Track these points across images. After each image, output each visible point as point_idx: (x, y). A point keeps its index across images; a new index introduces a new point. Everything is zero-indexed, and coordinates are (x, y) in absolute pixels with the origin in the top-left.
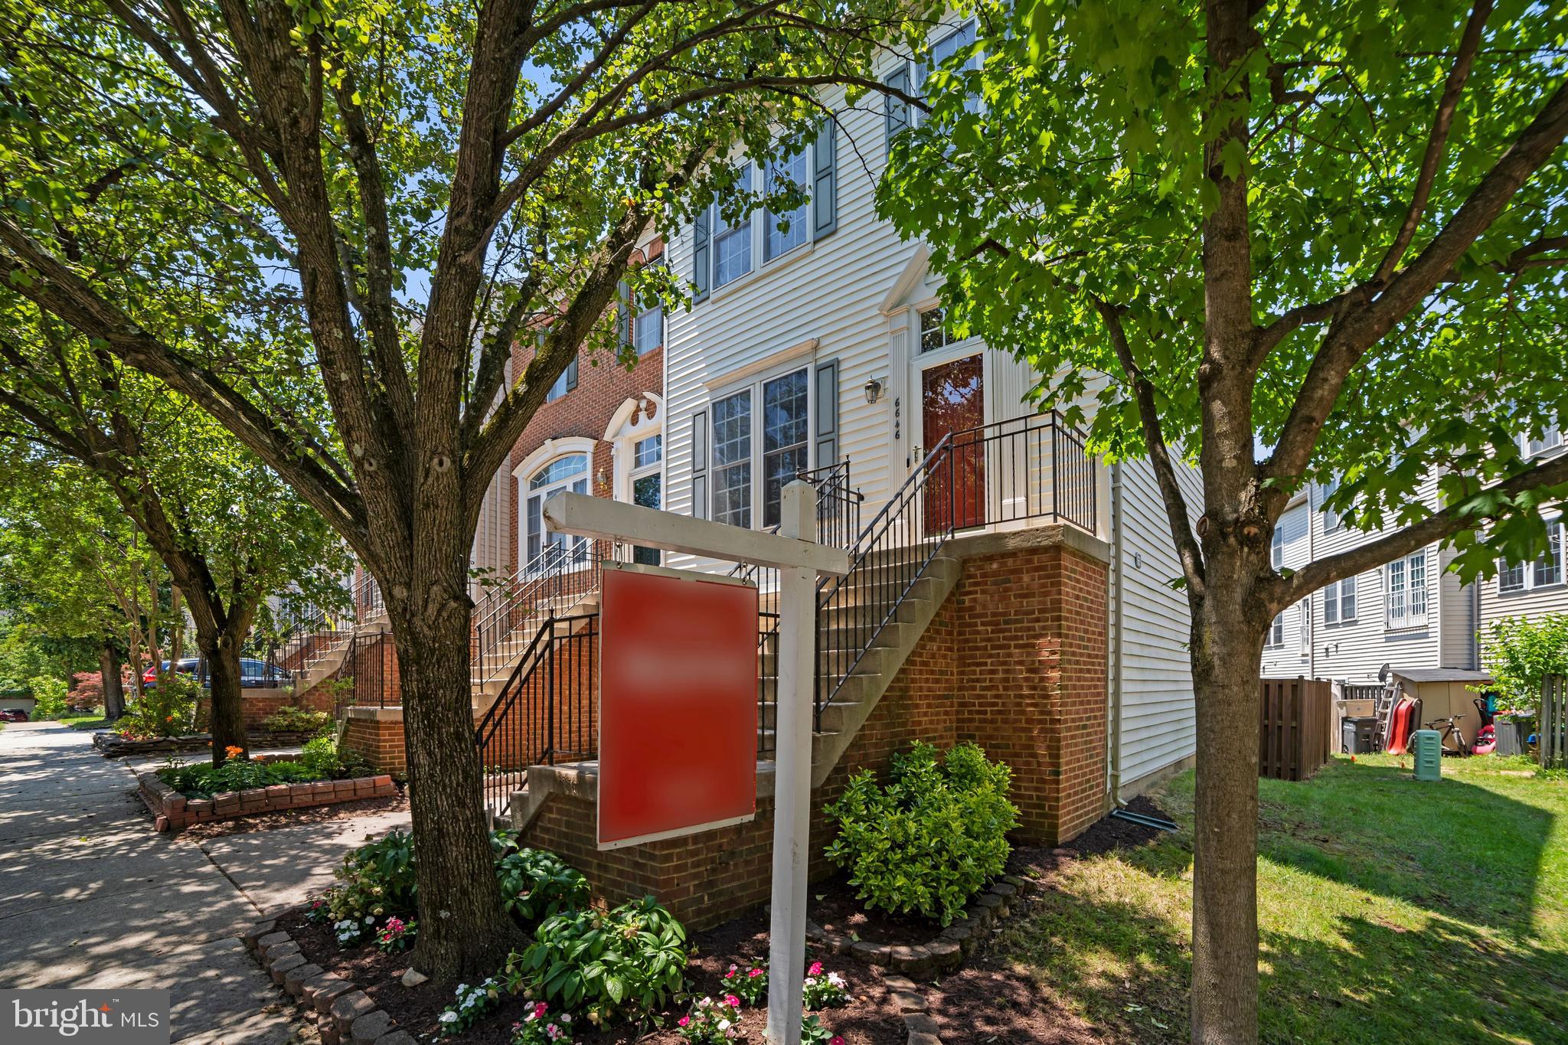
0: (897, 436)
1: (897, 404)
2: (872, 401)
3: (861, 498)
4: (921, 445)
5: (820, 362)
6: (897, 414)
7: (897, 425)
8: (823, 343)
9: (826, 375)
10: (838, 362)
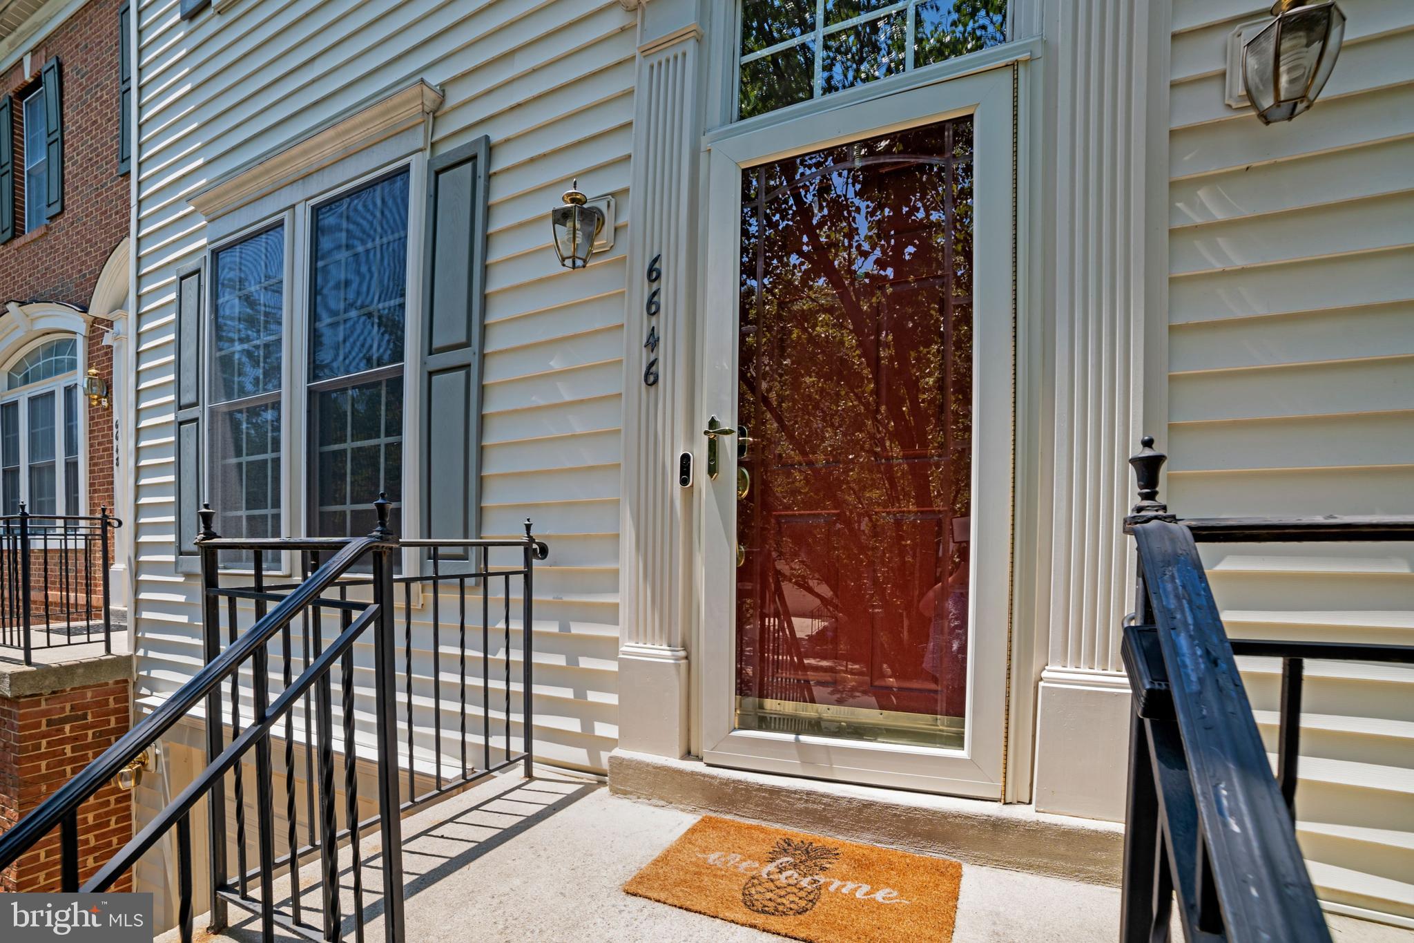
0: (651, 377)
1: (653, 274)
2: (577, 261)
3: (535, 550)
4: (729, 420)
5: (443, 149)
6: (652, 306)
7: (652, 342)
8: (456, 96)
9: (457, 183)
10: (490, 149)
